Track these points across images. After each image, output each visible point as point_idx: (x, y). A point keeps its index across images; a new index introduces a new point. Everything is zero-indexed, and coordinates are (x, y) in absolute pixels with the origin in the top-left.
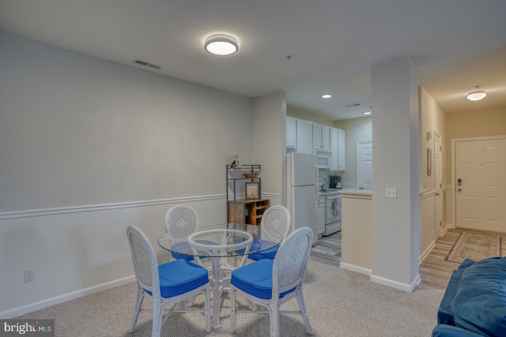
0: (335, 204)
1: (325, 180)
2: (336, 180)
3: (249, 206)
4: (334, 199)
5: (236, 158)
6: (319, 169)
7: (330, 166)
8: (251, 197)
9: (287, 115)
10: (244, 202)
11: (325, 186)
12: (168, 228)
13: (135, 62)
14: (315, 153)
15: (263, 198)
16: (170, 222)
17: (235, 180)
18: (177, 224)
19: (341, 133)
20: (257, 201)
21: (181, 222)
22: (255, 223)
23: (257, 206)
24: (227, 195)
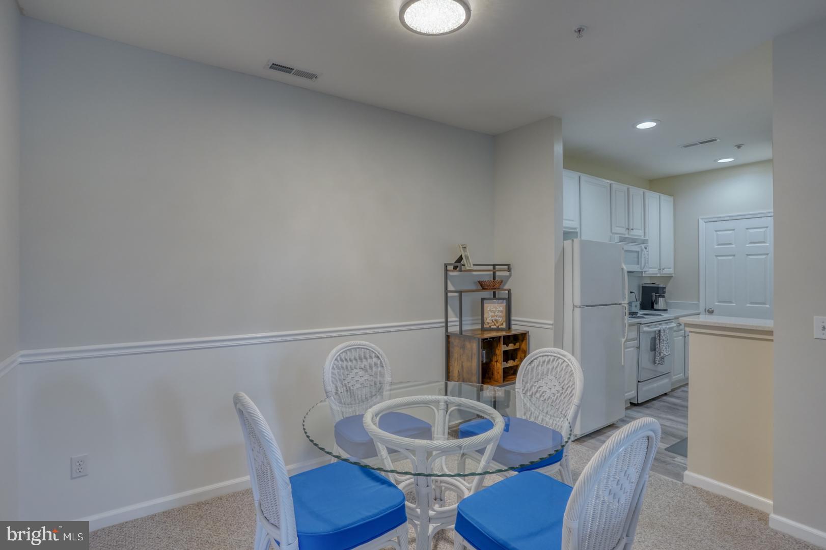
0: (657, 341)
1: (631, 292)
2: (654, 294)
3: (489, 345)
4: (655, 331)
5: (464, 251)
6: (628, 272)
7: (645, 265)
8: (492, 327)
9: (564, 168)
10: (478, 336)
11: (634, 304)
12: (330, 388)
13: (270, 68)
14: (617, 240)
15: (516, 329)
16: (333, 374)
17: (460, 293)
18: (349, 379)
19: (666, 203)
20: (504, 333)
21: (356, 376)
22: (501, 377)
23: (503, 344)
24: (446, 322)
